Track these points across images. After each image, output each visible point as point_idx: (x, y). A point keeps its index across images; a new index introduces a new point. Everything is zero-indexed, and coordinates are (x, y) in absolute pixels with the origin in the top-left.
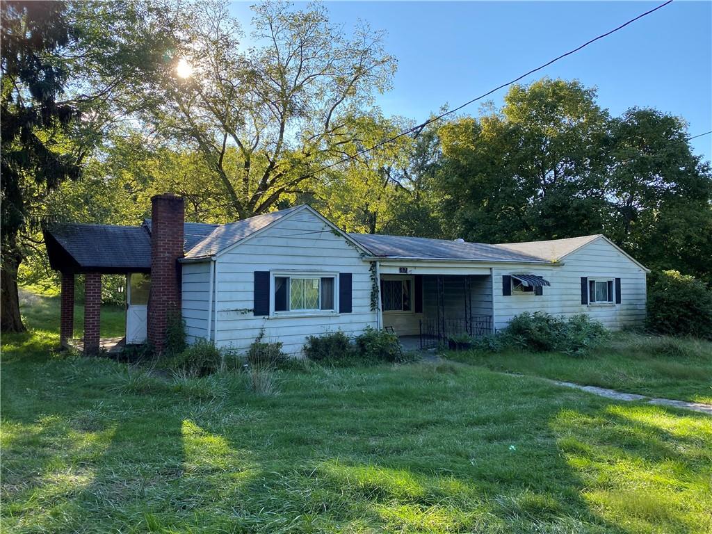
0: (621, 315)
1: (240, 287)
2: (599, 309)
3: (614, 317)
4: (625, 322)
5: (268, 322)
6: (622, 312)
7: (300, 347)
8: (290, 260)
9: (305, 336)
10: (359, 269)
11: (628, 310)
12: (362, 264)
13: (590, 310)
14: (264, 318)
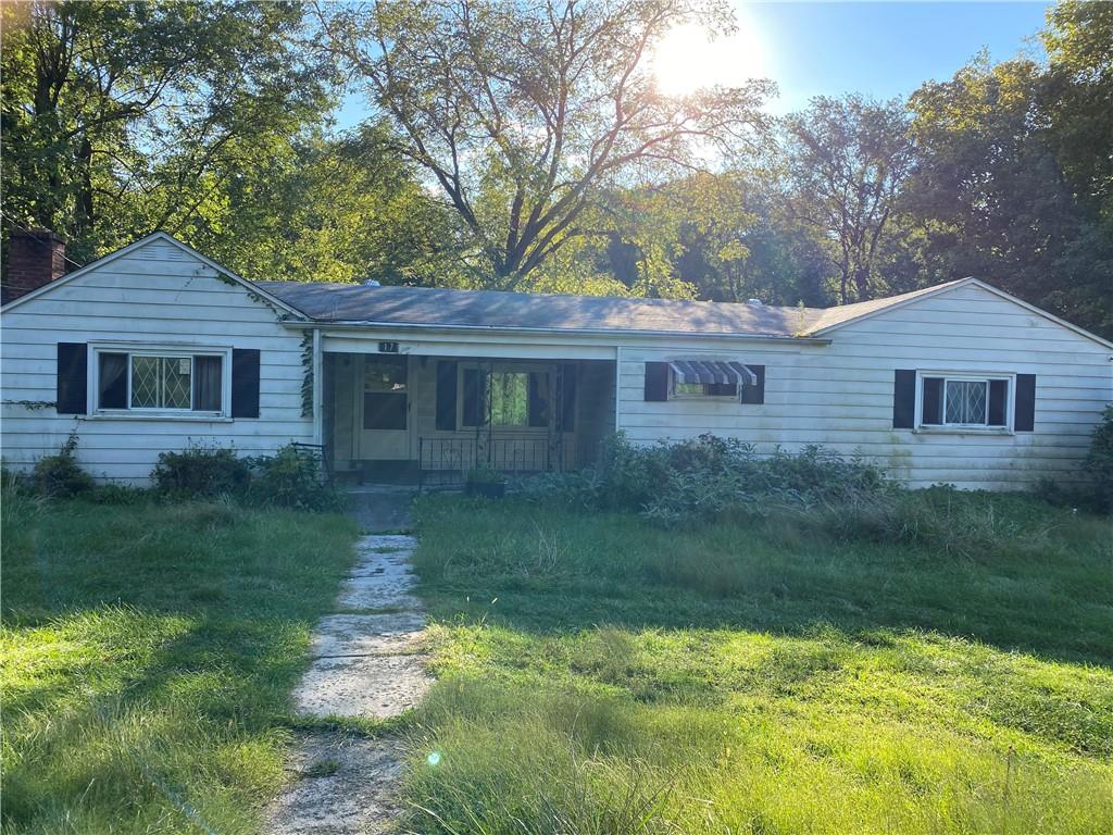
0: (1031, 455)
1: (34, 367)
2: (956, 440)
3: (1008, 460)
4: (1046, 474)
5: (83, 424)
6: (1036, 450)
7: (146, 470)
8: (128, 324)
9: (159, 452)
10: (277, 343)
11: (1058, 445)
12: (284, 333)
13: (921, 441)
14: (76, 418)
